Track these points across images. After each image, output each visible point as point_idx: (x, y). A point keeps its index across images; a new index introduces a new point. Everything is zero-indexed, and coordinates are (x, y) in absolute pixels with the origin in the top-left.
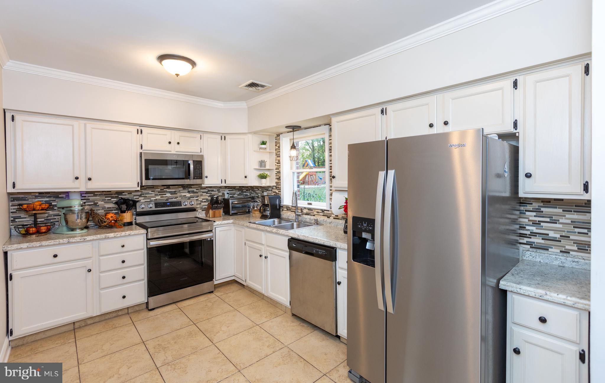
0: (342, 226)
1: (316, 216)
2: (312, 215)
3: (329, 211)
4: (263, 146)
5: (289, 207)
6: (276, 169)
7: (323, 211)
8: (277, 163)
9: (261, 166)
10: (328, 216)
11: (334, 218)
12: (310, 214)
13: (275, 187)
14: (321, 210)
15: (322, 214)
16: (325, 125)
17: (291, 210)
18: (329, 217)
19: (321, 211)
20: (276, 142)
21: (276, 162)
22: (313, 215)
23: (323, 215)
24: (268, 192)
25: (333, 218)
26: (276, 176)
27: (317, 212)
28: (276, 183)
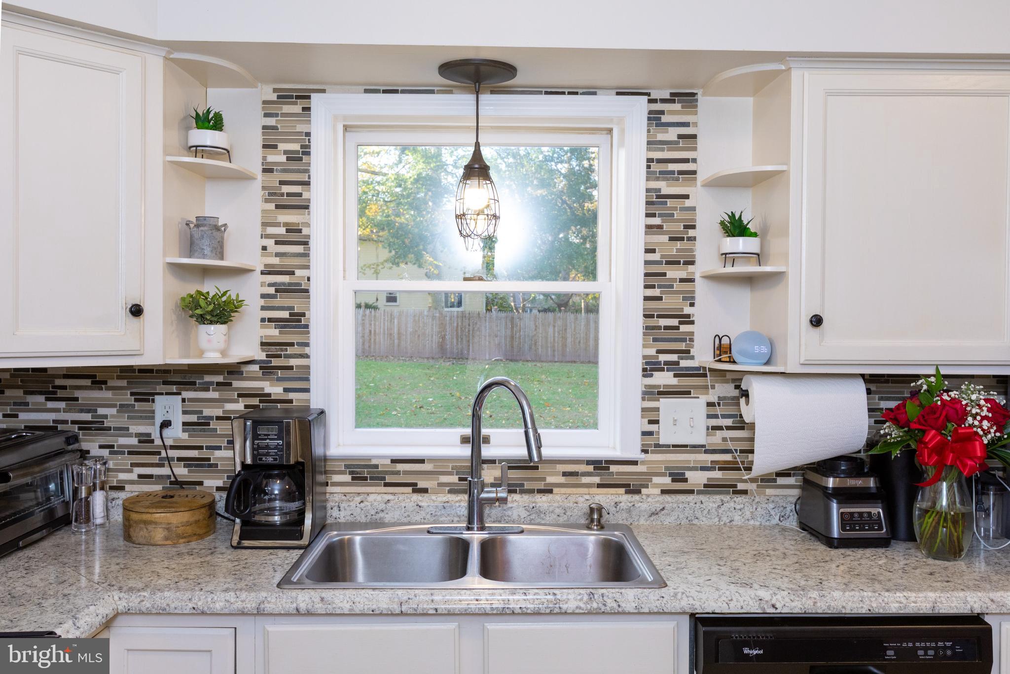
0: (717, 519)
1: (555, 490)
2: (531, 491)
3: (635, 463)
4: (207, 137)
5: (374, 462)
6: (262, 273)
7: (600, 466)
8: (277, 243)
9: (191, 246)
10: (628, 485)
11: (663, 492)
12: (523, 485)
13: (256, 368)
14: (589, 463)
15: (597, 480)
16: (618, 94)
17: (384, 479)
18: (632, 490)
19: (591, 468)
20: (274, 128)
21: (268, 236)
22: (540, 491)
23: (599, 486)
24: (187, 394)
25: (657, 491)
26: (263, 308)
27: (565, 474)
28: (263, 344)
